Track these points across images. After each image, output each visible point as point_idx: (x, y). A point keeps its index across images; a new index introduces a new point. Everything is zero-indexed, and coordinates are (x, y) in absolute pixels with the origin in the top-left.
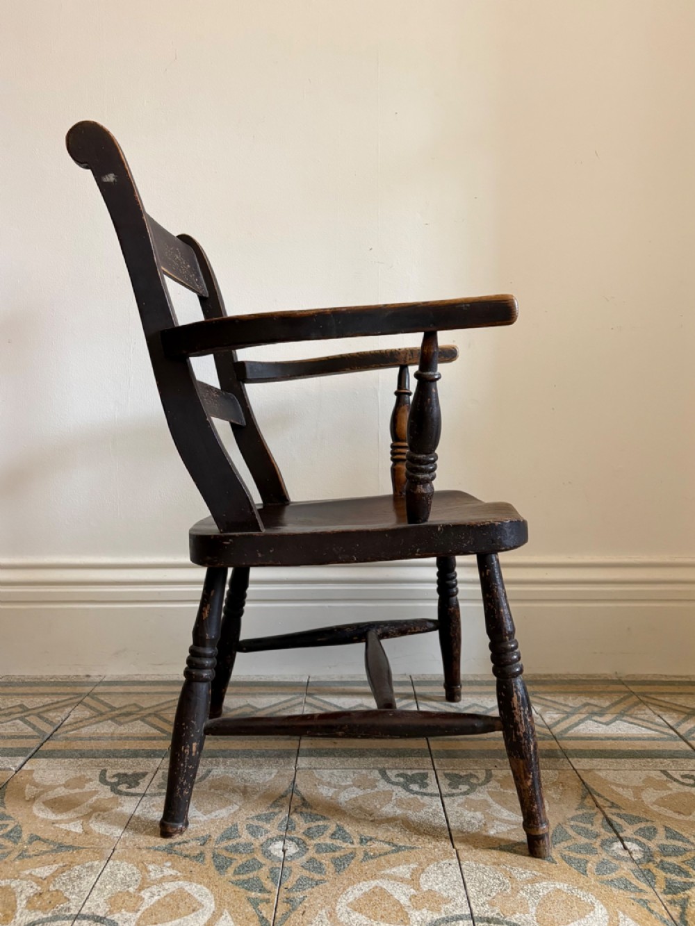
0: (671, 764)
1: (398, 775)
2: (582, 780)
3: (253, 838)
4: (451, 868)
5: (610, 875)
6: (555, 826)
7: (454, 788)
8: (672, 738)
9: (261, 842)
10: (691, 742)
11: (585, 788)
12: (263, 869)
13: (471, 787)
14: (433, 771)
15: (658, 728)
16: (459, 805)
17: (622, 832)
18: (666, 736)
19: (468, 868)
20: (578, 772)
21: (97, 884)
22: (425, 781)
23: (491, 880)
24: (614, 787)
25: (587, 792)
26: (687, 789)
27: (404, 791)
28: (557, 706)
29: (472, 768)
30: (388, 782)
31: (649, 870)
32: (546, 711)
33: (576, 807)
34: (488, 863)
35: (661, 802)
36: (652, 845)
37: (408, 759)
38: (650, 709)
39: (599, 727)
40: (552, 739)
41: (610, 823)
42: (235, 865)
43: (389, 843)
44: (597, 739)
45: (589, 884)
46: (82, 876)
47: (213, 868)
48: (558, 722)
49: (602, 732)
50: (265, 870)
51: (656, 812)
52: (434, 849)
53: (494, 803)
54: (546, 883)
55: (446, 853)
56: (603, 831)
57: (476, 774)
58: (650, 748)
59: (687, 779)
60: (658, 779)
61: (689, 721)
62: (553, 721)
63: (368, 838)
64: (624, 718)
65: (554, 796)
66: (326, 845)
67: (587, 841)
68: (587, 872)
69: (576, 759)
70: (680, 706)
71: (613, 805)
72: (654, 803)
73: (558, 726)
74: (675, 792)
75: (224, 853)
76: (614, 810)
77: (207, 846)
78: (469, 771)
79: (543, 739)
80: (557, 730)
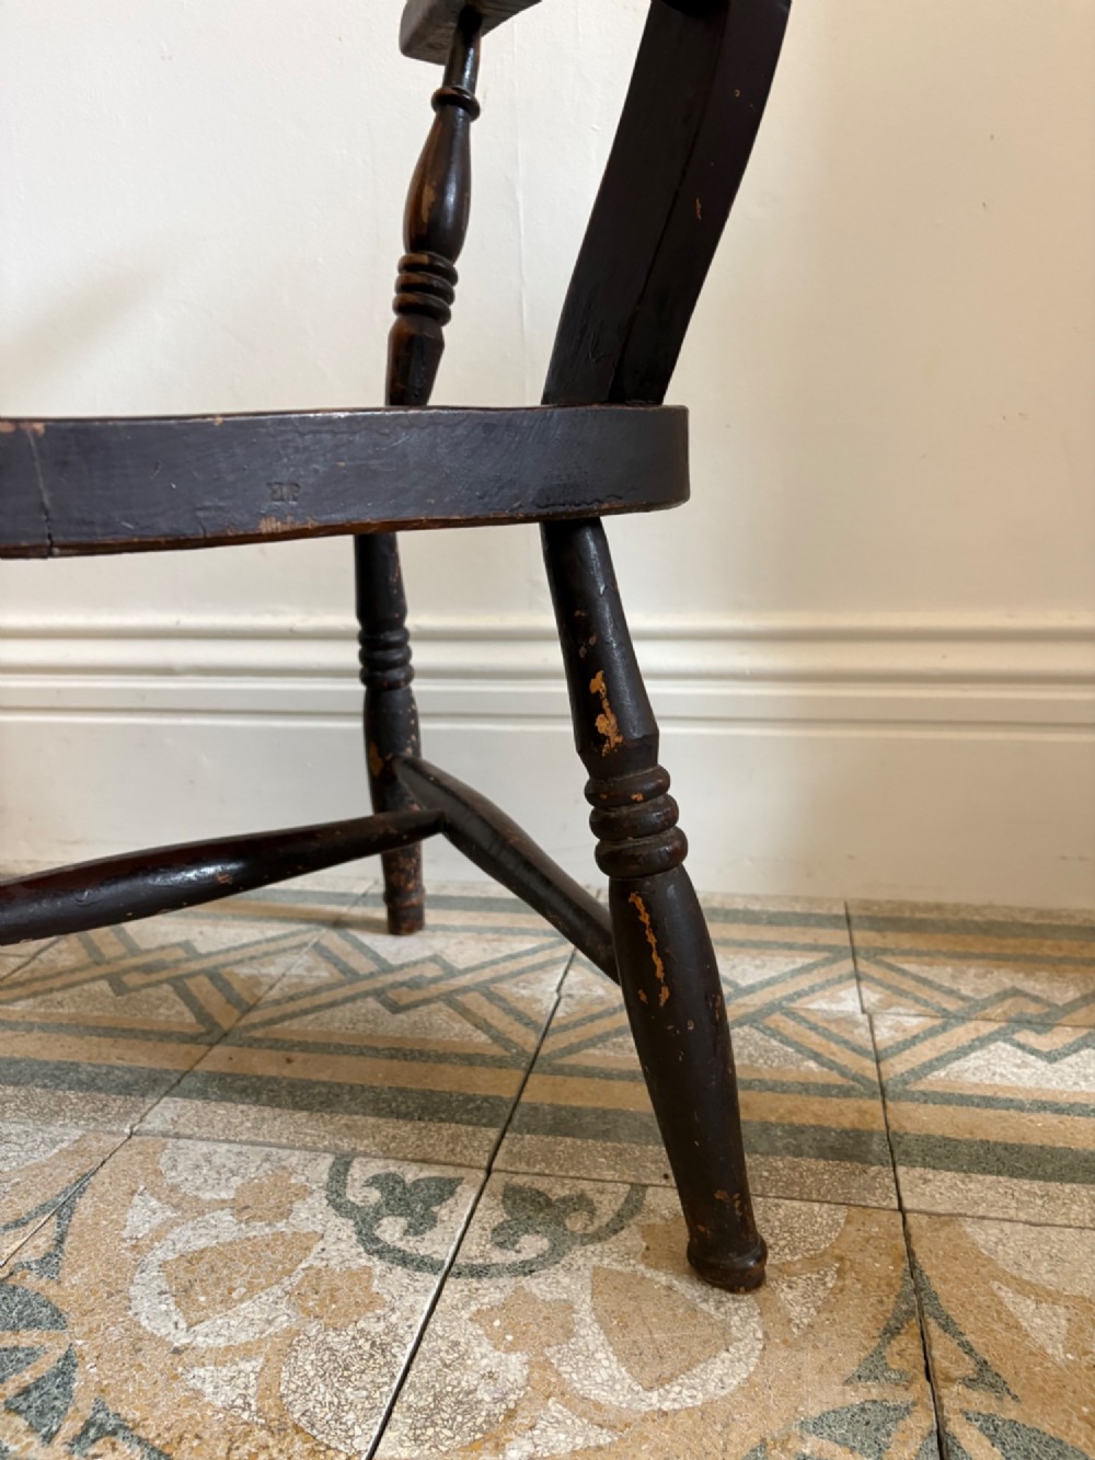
2: (910, 1253)
11: (912, 1284)
24: (1007, 1295)
25: (913, 1305)
28: (924, 993)
33: (851, 1368)
39: (1023, 1065)
40: (873, 1095)
44: (1009, 1104)
48: (913, 1041)
49: (1031, 1083)
62: (900, 1037)
69: (919, 1171)
71: (983, 1376)
73: (907, 1054)
76: (976, 1398)
79: (846, 1093)
80: (897, 1067)
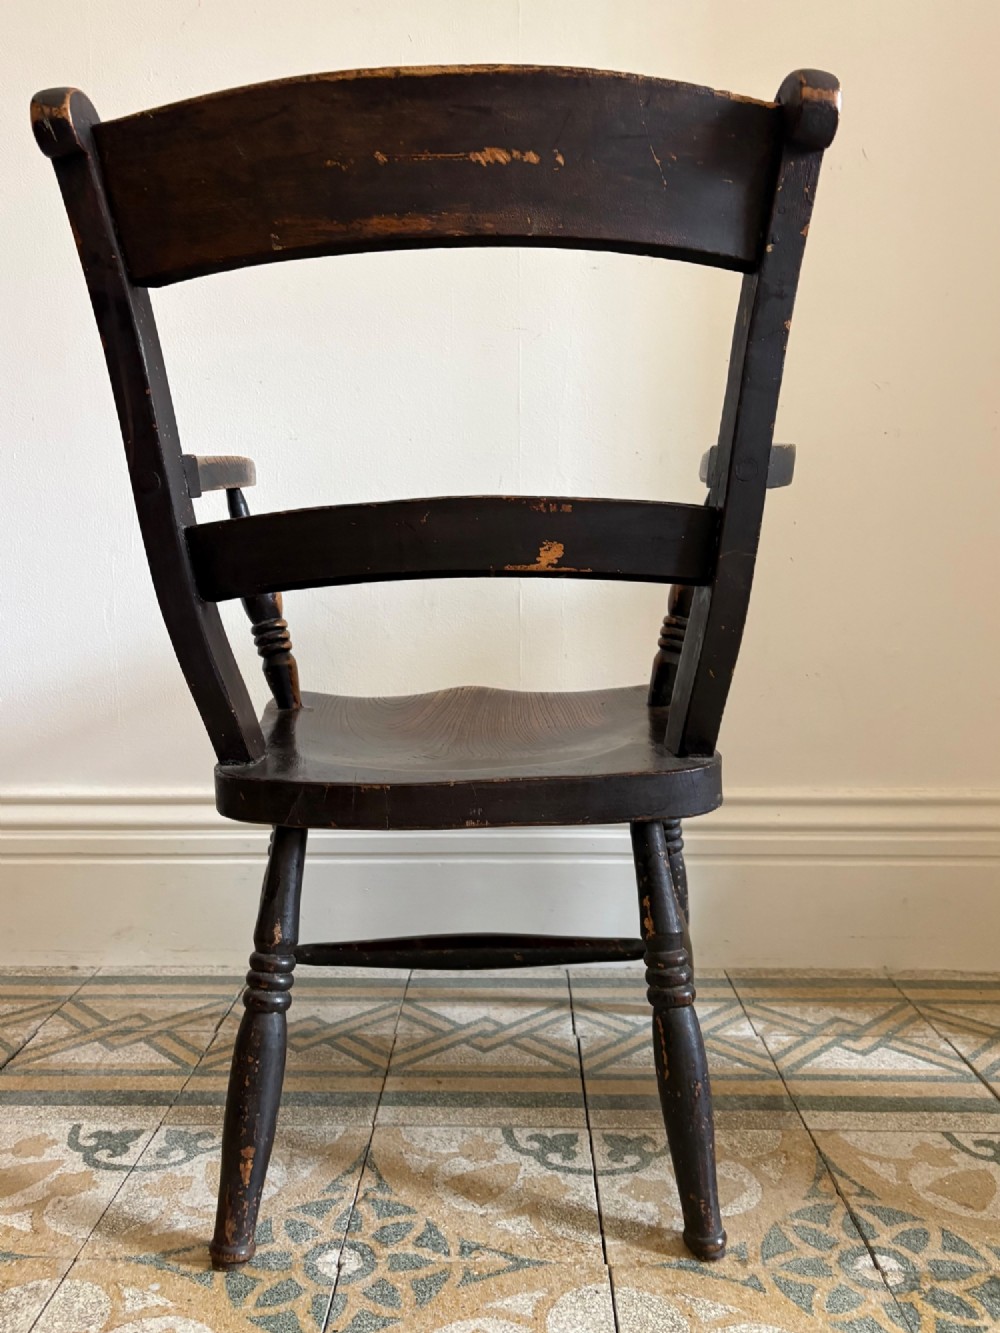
0: (960, 1122)
1: (531, 1138)
2: (818, 1148)
3: (293, 1244)
4: (597, 1299)
5: (849, 1313)
6: (769, 1227)
7: (616, 1161)
8: (964, 1078)
9: (306, 1250)
10: (993, 1084)
11: (821, 1160)
12: (302, 1297)
13: (643, 1159)
14: (587, 1131)
15: (944, 1060)
16: (621, 1190)
17: (874, 1238)
18: (955, 1074)
19: (625, 1300)
20: (813, 1133)
21: (41, 1319)
22: (573, 1148)
23: (660, 1321)
24: (866, 1161)
25: (825, 1168)
26: (982, 1164)
27: (538, 1164)
28: (788, 1023)
29: (647, 1126)
30: (514, 1149)
31: (912, 1304)
32: (771, 1031)
33: (805, 1194)
34: (658, 1291)
35: (938, 1187)
36: (919, 1261)
37: (548, 1110)
38: (933, 1028)
39: (850, 1058)
40: (777, 1078)
41: (855, 1219)
42: (259, 1289)
43: (505, 1254)
44: (848, 1078)
45: (813, 1329)
46: (20, 1305)
47: (224, 1295)
48: (789, 1049)
49: (856, 1067)
50: (306, 1298)
51: (930, 1203)
52: (575, 1265)
54: (745, 1326)
55: (592, 1271)
56: (843, 1235)
57: (653, 1136)
58: (930, 1094)
59: (983, 1148)
60: (937, 1147)
61: (993, 1048)
62: (781, 1048)
63: (474, 1246)
64: (893, 1044)
65: (772, 1175)
66: (406, 1256)
67: (818, 1253)
68: (813, 1308)
69: (811, 1112)
70: (981, 1024)
71: (863, 1192)
72: (928, 1189)
73: (788, 1056)
74: (963, 1169)
75: (246, 1270)
76: (863, 1201)
78: (643, 1131)
79: (762, 1078)
80: (785, 1063)
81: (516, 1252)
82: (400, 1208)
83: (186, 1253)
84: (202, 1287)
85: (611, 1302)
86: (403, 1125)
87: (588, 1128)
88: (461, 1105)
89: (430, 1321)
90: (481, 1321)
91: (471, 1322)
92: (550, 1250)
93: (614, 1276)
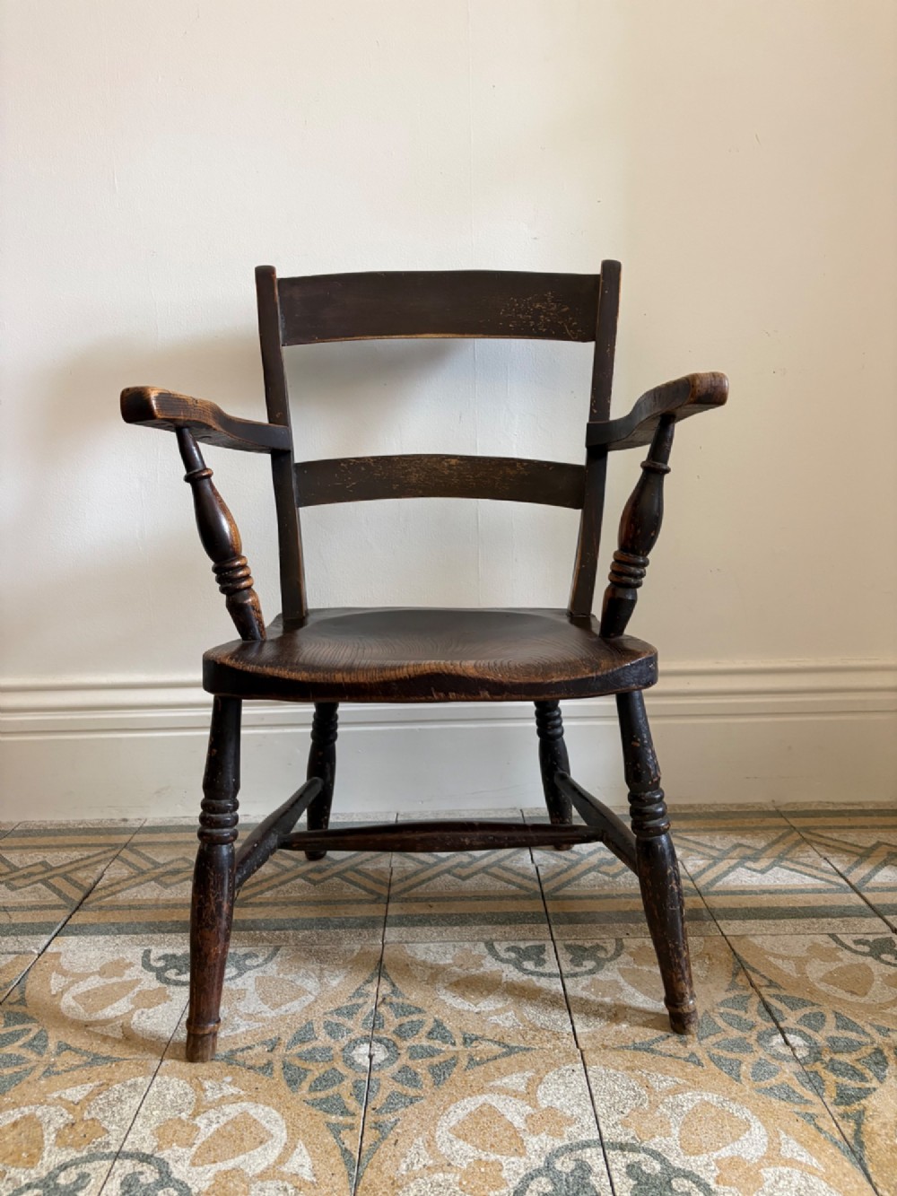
0: (842, 925)
2: (732, 950)
3: (333, 1041)
4: (574, 1076)
5: (769, 1081)
6: (702, 1014)
7: (577, 965)
8: (842, 890)
9: (343, 1045)
10: (865, 894)
12: (345, 1083)
13: (598, 963)
14: (552, 942)
15: (825, 876)
16: (584, 989)
17: (783, 1020)
18: (834, 887)
19: (596, 1075)
20: (728, 938)
21: (142, 1108)
23: (624, 1092)
24: (772, 959)
26: (861, 959)
27: (517, 970)
28: (702, 849)
29: (598, 937)
30: (496, 959)
31: (816, 1072)
32: (687, 855)
34: (620, 1068)
35: (829, 979)
36: (820, 1038)
37: (519, 926)
38: (815, 850)
39: (752, 876)
40: (696, 895)
41: (768, 1007)
42: (310, 1078)
43: (499, 1043)
44: (751, 892)
45: (743, 1093)
46: (123, 1098)
47: (284, 1082)
49: (757, 883)
50: (348, 1084)
51: (823, 992)
52: (554, 1050)
53: (626, 984)
54: (690, 1093)
55: (568, 1054)
56: (759, 1019)
57: (604, 945)
58: (816, 904)
59: (861, 946)
60: (825, 946)
61: (861, 865)
63: (473, 1037)
64: (784, 863)
65: (700, 973)
66: (422, 1047)
67: (741, 1034)
68: (741, 1078)
70: (851, 845)
72: (821, 980)
73: (703, 876)
74: (847, 963)
75: (297, 1062)
77: (276, 1052)
78: (596, 941)
80: (702, 882)
81: (507, 1041)
82: (413, 1009)
83: (249, 1051)
84: (266, 1078)
85: (585, 1078)
86: (407, 942)
87: (552, 939)
88: (450, 925)
89: (446, 1098)
90: (486, 1097)
91: (479, 1097)
92: (533, 1039)
93: (585, 1057)
